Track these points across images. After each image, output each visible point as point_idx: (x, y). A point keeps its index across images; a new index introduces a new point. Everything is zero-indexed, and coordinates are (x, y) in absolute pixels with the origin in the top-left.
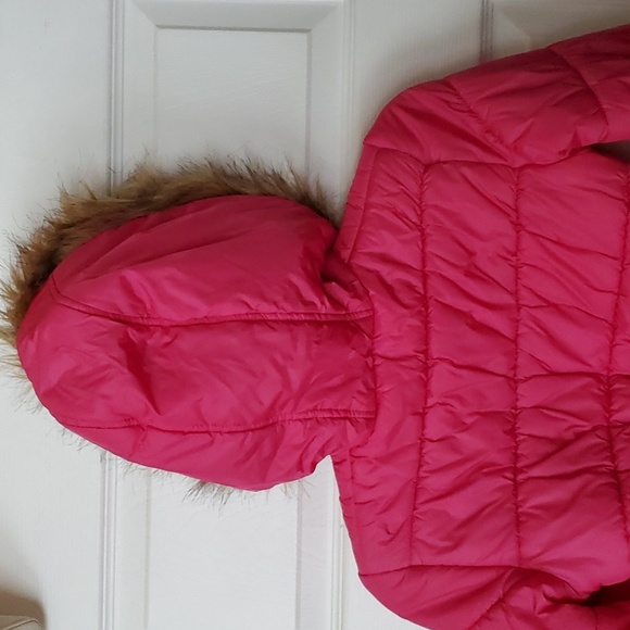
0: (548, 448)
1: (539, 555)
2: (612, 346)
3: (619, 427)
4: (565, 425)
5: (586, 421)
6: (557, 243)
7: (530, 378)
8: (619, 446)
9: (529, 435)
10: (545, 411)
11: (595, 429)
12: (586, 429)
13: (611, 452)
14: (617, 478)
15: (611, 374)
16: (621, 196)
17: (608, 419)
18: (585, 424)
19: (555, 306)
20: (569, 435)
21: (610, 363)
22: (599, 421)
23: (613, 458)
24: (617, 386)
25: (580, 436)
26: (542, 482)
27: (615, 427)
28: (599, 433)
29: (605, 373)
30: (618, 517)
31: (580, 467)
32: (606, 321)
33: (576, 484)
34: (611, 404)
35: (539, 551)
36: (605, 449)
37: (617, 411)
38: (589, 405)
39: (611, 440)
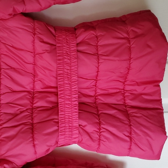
0: (10, 117)
1: (5, 154)
2: (34, 82)
3: (36, 108)
4: (17, 109)
5: (24, 107)
6: (13, 47)
7: (5, 93)
8: (34, 115)
9: (4, 113)
10: (10, 104)
11: (27, 110)
12: (25, 110)
13: (32, 117)
14: (33, 126)
15: (34, 91)
16: (31, 31)
17: (32, 106)
18: (23, 108)
19: (14, 69)
20: (18, 112)
21: (34, 87)
22: (29, 107)
23: (32, 119)
24: (36, 95)
25: (21, 112)
26: (7, 128)
27: (34, 109)
28: (28, 111)
29: (32, 91)
30: (31, 139)
31: (21, 122)
32: (32, 74)
33: (18, 129)
34: (33, 101)
35: (4, 152)
36: (30, 116)
37: (35, 103)
38: (25, 102)
39: (32, 113)
